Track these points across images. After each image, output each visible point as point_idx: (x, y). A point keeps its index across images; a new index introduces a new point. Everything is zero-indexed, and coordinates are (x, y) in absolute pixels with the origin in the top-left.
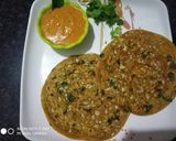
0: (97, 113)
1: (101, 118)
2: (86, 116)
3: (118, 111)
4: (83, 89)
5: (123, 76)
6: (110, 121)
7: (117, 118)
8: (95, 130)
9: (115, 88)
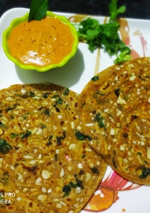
0: (46, 175)
1: (52, 183)
2: (26, 179)
3: (82, 172)
4: (27, 135)
5: (119, 113)
6: (67, 189)
7: (80, 184)
8: (40, 203)
9: (101, 126)
